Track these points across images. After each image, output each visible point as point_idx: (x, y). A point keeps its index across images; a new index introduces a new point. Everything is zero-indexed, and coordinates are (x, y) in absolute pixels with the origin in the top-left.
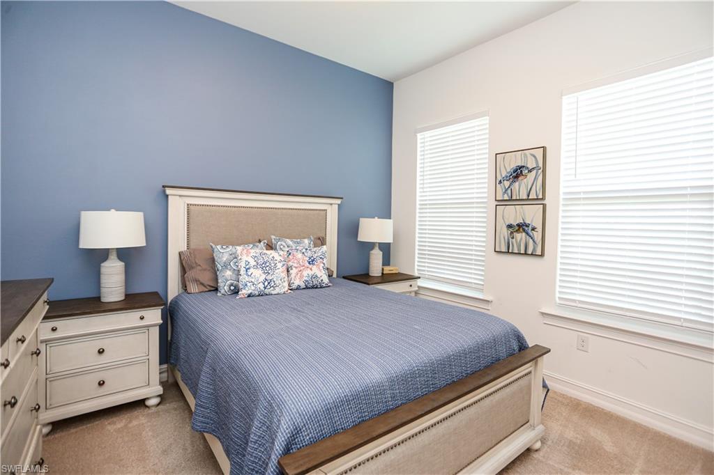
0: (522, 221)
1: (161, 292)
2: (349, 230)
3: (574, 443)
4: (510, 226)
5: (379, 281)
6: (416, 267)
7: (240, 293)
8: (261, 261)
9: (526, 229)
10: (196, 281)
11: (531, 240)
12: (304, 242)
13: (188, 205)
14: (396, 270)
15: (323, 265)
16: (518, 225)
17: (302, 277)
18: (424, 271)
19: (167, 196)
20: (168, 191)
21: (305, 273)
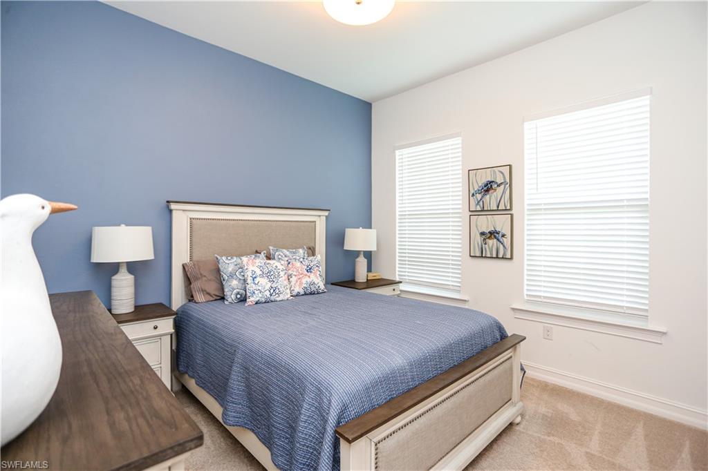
0: (493, 229)
1: (166, 303)
2: (336, 240)
3: (546, 416)
4: (482, 234)
5: (365, 286)
6: (397, 273)
7: (248, 300)
8: (266, 271)
9: (497, 235)
10: (202, 290)
11: (501, 246)
12: (299, 252)
13: (191, 219)
14: (379, 276)
15: (319, 273)
16: (490, 232)
17: (301, 283)
18: (405, 276)
19: (171, 211)
20: (173, 206)
21: (304, 281)
